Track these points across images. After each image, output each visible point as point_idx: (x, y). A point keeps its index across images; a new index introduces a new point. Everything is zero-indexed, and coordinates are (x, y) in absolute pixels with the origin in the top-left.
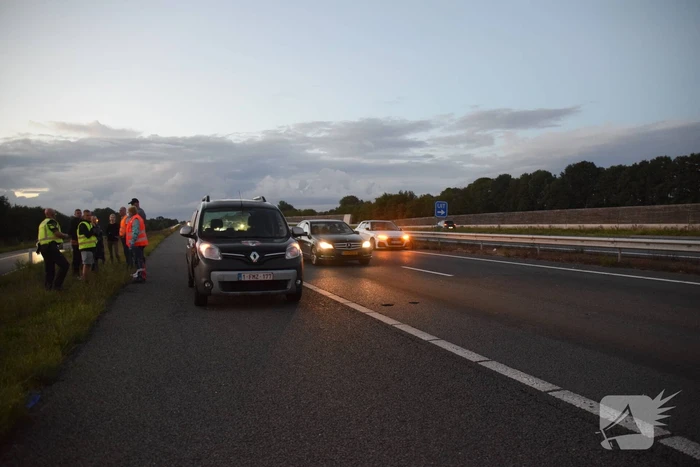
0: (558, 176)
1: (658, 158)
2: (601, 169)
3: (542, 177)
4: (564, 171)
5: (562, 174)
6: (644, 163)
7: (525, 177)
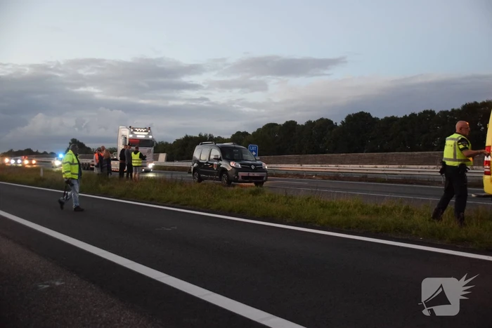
0: (339, 124)
1: (424, 112)
2: (376, 119)
3: (325, 124)
4: (344, 120)
5: (343, 122)
6: (413, 115)
7: (309, 123)
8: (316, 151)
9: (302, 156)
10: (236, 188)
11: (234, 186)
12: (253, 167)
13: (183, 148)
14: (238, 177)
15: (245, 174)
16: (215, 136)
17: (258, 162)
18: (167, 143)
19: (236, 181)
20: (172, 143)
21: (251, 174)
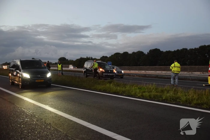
0: (146, 54)
1: (183, 49)
2: (162, 52)
3: (140, 54)
4: (148, 52)
5: (148, 53)
6: (178, 50)
7: (134, 53)
8: (136, 65)
9: (130, 67)
10: (102, 80)
11: (101, 79)
12: (109, 71)
13: (80, 62)
14: (103, 75)
15: (106, 74)
16: (93, 58)
17: (112, 69)
18: (73, 60)
19: (102, 77)
20: (75, 60)
21: (109, 74)
